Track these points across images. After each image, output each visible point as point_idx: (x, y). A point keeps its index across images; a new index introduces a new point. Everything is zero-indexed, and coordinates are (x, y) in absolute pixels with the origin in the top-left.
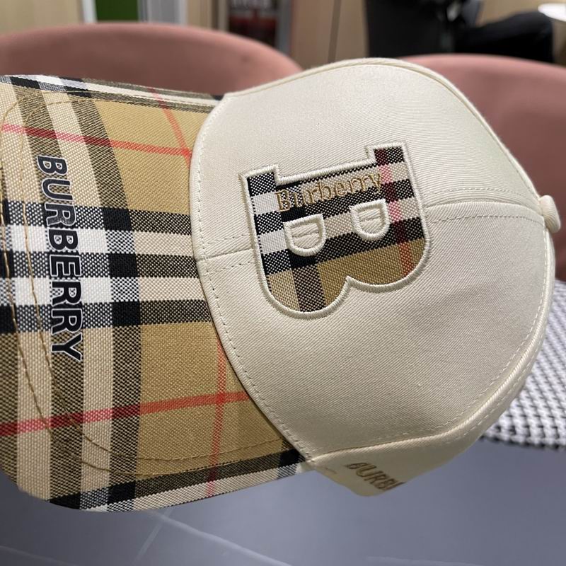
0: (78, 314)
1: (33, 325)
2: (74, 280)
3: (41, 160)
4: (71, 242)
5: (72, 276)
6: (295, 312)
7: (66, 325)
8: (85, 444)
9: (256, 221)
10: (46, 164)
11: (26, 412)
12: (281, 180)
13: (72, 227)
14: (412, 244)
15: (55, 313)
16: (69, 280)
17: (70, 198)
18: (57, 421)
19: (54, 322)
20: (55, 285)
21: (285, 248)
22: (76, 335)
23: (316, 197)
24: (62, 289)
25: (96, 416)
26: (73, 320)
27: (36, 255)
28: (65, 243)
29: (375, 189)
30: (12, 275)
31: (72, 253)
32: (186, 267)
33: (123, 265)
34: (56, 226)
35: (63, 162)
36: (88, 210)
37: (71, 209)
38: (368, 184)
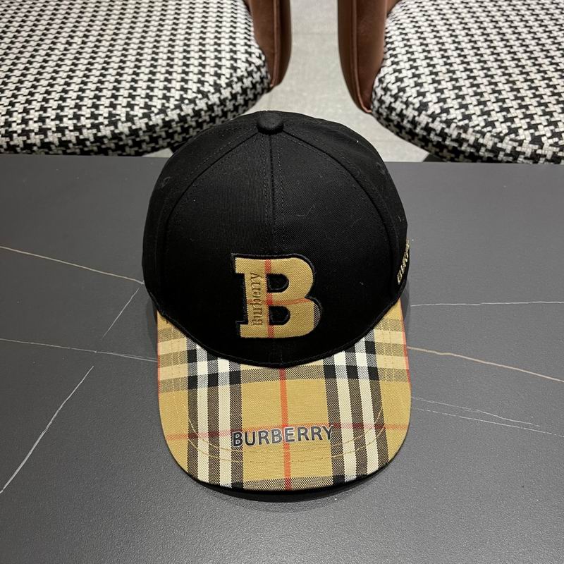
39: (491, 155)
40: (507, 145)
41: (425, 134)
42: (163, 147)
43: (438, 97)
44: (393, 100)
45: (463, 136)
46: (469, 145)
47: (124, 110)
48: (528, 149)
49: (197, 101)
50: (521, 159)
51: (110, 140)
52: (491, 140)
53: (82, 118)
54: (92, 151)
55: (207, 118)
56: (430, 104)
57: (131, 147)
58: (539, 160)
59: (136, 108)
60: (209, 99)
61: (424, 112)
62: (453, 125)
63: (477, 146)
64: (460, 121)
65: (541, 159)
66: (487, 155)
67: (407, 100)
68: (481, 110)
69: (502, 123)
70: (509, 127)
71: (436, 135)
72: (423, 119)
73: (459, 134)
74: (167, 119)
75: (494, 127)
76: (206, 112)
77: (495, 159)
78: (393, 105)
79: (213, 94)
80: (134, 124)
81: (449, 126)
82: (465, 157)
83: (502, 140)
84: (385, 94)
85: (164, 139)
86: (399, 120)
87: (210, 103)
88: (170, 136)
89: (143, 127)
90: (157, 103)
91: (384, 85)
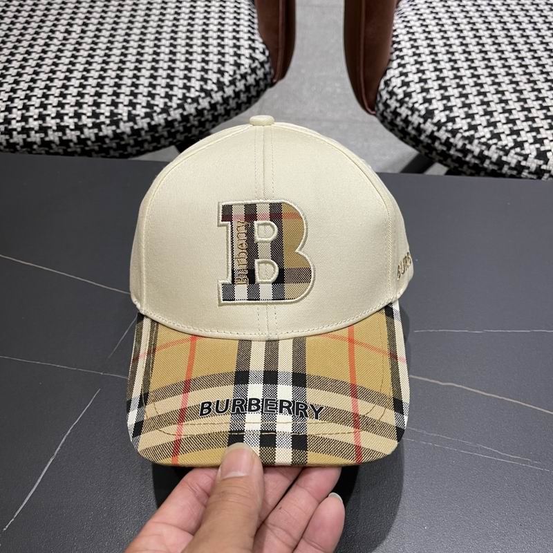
0: (298, 403)
1: (304, 426)
2: (279, 402)
3: (202, 414)
4: (256, 402)
5: (276, 403)
6: (309, 287)
7: (304, 410)
8: (369, 415)
9: (251, 300)
10: (205, 411)
11: (350, 439)
12: (229, 281)
13: (247, 400)
14: (284, 211)
15: (297, 414)
16: (279, 405)
17: (228, 400)
18: (356, 425)
19: (302, 416)
20: (281, 412)
21: (271, 285)
22: (309, 406)
23: (245, 261)
24: (284, 409)
25: (355, 406)
26: (301, 406)
27: (263, 419)
28: (257, 405)
29: (246, 227)
30: (275, 432)
31: (263, 402)
32: (272, 346)
33: (271, 377)
34: (246, 408)
35: (203, 404)
36: (236, 392)
37: (235, 401)
38: (243, 230)
39: (495, 168)
40: (512, 159)
41: (430, 141)
42: (165, 146)
43: (444, 105)
44: (398, 105)
45: (468, 147)
46: (474, 157)
47: (126, 109)
48: (533, 163)
49: (200, 100)
50: (525, 173)
51: (111, 139)
52: (496, 153)
53: (83, 117)
54: (93, 150)
55: (210, 117)
56: (436, 112)
57: (132, 147)
58: (543, 175)
59: (138, 107)
60: (212, 98)
61: (429, 120)
62: (459, 136)
63: (482, 157)
64: (466, 131)
65: (545, 174)
66: (491, 167)
67: (413, 106)
68: (488, 121)
69: (508, 135)
70: (515, 141)
71: (441, 144)
72: (429, 127)
73: (465, 145)
74: (170, 119)
75: (500, 139)
76: (209, 111)
77: (499, 172)
78: (398, 110)
79: (216, 92)
80: (135, 123)
81: (454, 136)
82: (469, 167)
83: (507, 153)
84: (391, 98)
85: (166, 139)
86: (404, 126)
87: (213, 102)
88: (172, 135)
89: (145, 126)
90: (160, 102)
91: (390, 88)
